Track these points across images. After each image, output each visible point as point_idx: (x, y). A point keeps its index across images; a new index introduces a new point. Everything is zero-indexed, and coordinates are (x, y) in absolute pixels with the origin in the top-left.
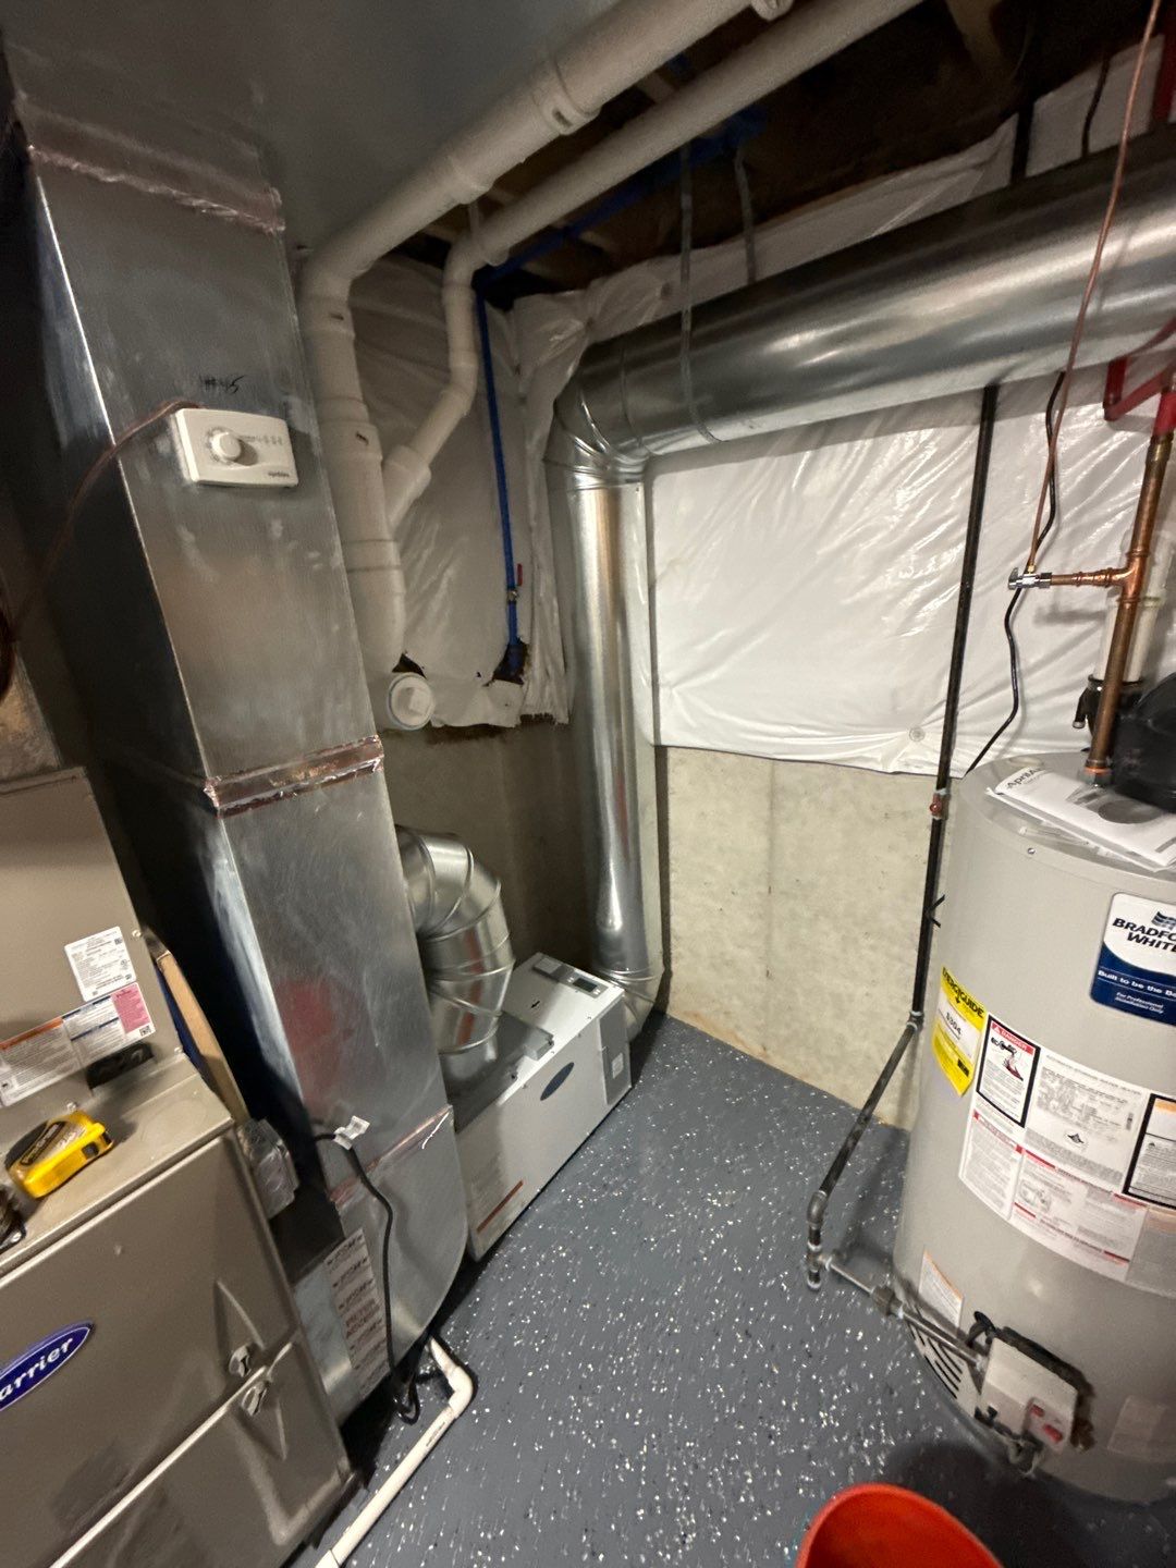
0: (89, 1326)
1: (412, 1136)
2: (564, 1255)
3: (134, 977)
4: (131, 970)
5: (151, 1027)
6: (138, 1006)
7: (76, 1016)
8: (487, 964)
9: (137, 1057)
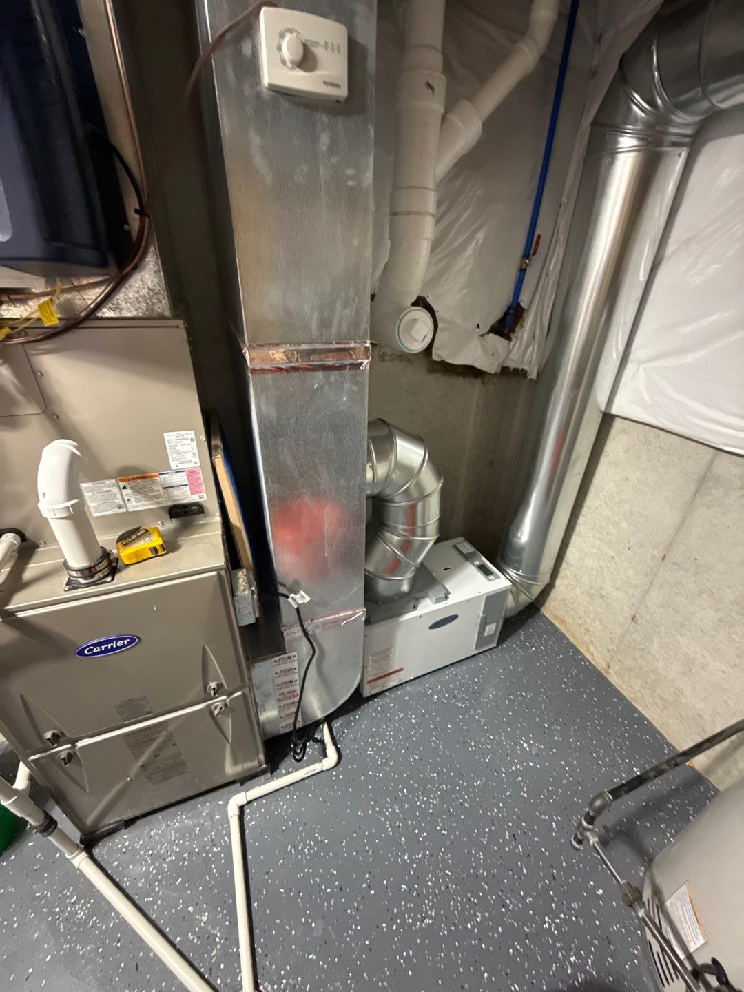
0: (138, 638)
1: (337, 616)
2: (414, 721)
3: (198, 464)
4: (197, 459)
5: (206, 497)
6: (199, 481)
7: (166, 476)
8: (419, 532)
9: (194, 510)
